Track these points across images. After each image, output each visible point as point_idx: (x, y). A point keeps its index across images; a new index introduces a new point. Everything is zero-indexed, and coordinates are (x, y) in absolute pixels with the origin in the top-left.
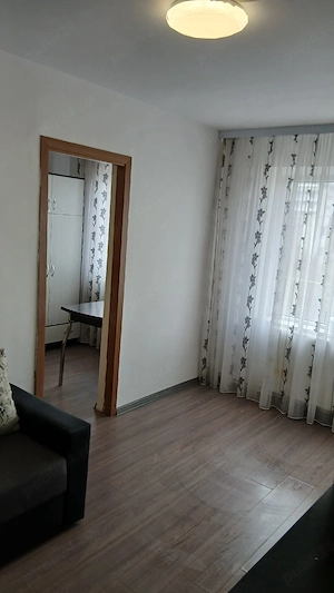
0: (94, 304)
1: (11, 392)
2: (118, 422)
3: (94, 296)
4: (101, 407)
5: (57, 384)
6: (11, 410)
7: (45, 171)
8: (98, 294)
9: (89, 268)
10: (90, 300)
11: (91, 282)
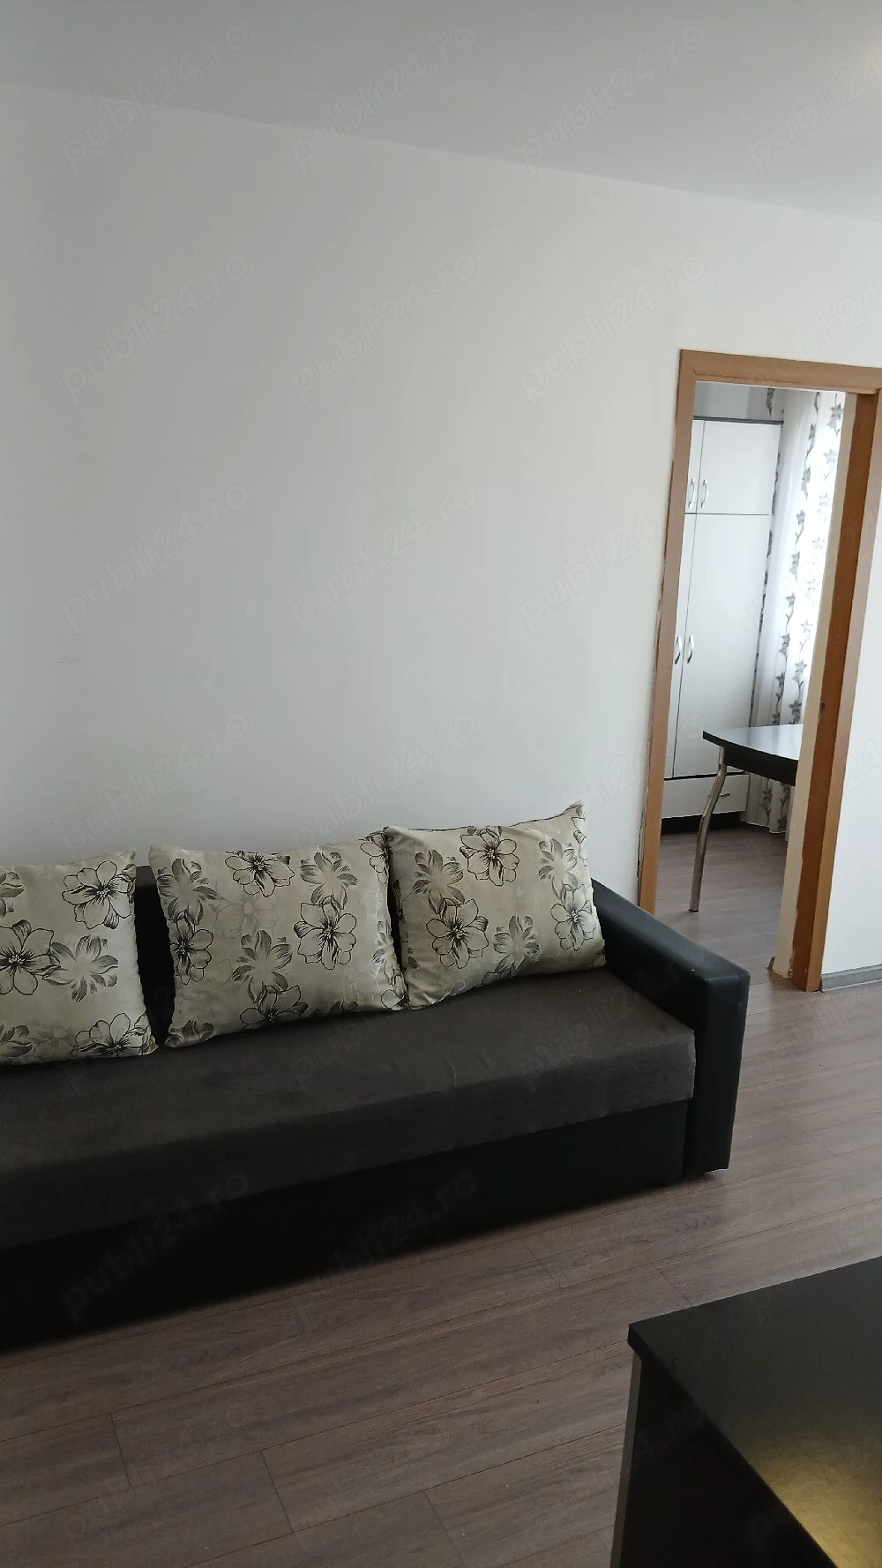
0: (784, 729)
1: (591, 890)
2: (822, 1006)
3: (786, 711)
4: (784, 967)
5: (687, 907)
6: (592, 923)
7: (687, 412)
8: (796, 707)
9: (777, 643)
10: (776, 720)
11: (781, 679)
